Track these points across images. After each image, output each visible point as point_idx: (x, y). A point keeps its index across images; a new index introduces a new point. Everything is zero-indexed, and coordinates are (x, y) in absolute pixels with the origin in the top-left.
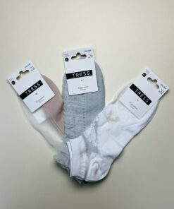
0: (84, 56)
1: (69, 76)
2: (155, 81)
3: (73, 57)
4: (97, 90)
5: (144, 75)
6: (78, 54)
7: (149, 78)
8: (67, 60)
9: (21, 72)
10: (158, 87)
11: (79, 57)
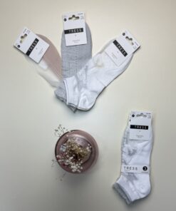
0: (78, 18)
1: (67, 32)
2: (131, 39)
3: (70, 19)
4: (86, 43)
5: (124, 34)
6: (74, 16)
7: (127, 37)
8: (65, 20)
9: (22, 37)
10: (133, 44)
11: (74, 18)
